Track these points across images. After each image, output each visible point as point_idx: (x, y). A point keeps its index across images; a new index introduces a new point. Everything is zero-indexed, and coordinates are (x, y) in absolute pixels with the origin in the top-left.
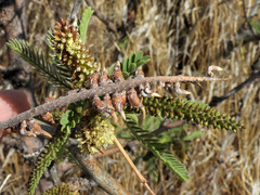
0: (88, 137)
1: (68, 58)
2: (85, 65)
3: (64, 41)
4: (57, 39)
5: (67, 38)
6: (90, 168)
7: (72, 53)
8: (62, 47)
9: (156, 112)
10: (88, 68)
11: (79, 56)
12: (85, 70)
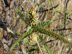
0: (30, 38)
1: (31, 16)
2: (35, 19)
3: (32, 11)
4: (30, 10)
5: (33, 11)
6: (22, 48)
7: (33, 15)
8: (31, 12)
9: (50, 35)
10: (35, 20)
11: (34, 16)
12: (34, 20)
